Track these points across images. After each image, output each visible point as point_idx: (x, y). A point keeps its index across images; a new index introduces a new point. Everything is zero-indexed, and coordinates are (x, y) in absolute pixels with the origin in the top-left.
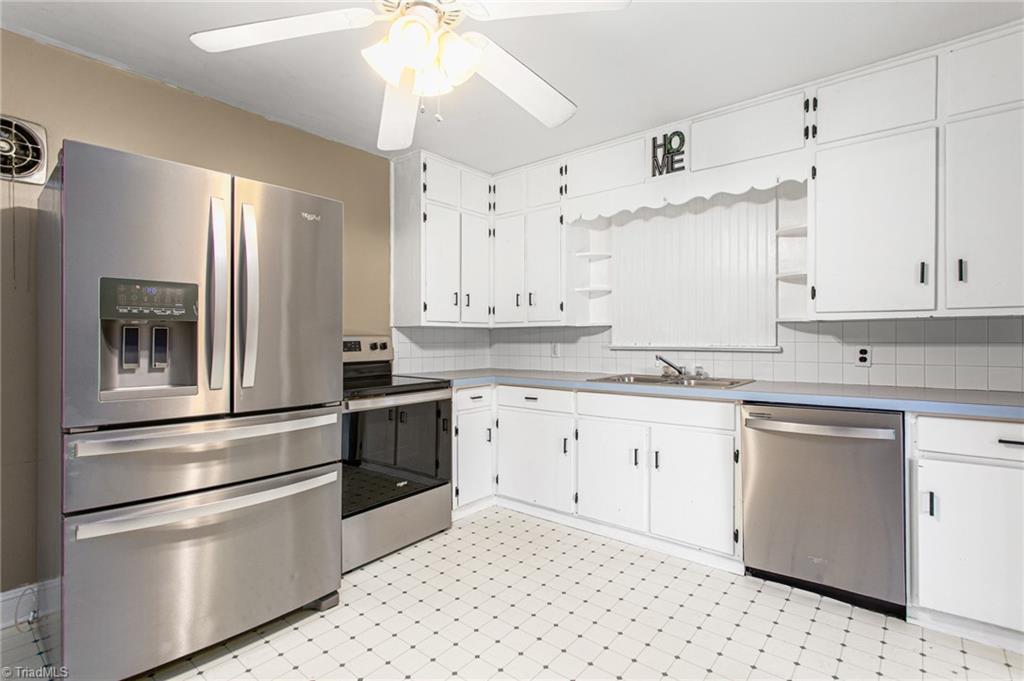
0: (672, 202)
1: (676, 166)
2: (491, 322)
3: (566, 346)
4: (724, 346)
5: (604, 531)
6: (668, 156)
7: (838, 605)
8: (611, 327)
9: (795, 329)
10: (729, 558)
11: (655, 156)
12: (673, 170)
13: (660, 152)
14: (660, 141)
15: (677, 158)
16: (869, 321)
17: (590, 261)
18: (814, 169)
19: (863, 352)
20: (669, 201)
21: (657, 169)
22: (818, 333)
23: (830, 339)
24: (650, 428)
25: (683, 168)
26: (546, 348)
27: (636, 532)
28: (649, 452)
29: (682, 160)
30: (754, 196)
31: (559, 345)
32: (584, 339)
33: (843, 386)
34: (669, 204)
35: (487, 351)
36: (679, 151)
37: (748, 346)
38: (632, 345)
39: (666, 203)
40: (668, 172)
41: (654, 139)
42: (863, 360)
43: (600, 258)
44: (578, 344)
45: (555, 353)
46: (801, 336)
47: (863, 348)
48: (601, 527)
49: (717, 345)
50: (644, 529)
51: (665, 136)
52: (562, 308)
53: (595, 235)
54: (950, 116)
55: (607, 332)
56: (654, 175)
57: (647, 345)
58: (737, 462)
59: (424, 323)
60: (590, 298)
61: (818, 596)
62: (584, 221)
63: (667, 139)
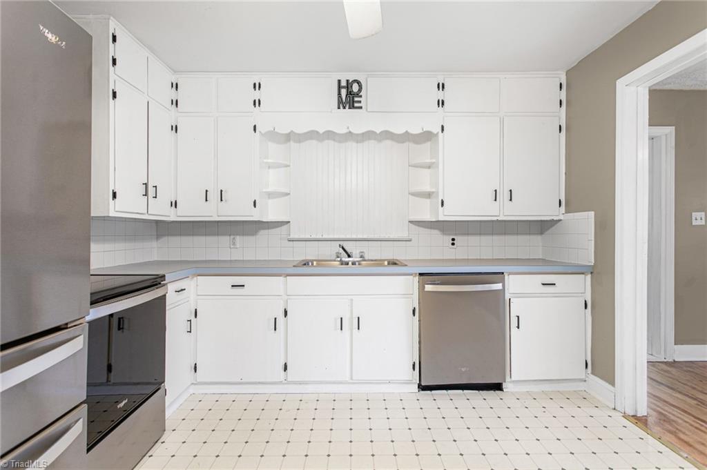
0: (352, 131)
1: (356, 105)
2: (172, 215)
3: (246, 238)
4: (377, 237)
5: (310, 388)
6: (349, 96)
7: (470, 393)
8: (289, 222)
9: (418, 226)
10: (409, 382)
11: (339, 94)
12: (354, 107)
13: (344, 92)
14: (344, 84)
15: (356, 99)
16: (468, 221)
17: (269, 167)
18: (443, 127)
19: (453, 240)
20: (351, 129)
21: (341, 104)
22: (431, 228)
23: (436, 232)
24: (352, 300)
25: (361, 108)
26: (225, 240)
27: (341, 383)
28: (351, 318)
29: (360, 102)
30: (406, 137)
31: (238, 238)
32: (262, 232)
33: (443, 260)
34: (350, 132)
35: (154, 244)
36: (358, 95)
37: (392, 236)
38: (308, 236)
39: (348, 131)
40: (350, 108)
41: (339, 81)
42: (453, 244)
43: (279, 166)
44: (257, 237)
45: (234, 244)
46: (422, 230)
47: (453, 237)
48: (307, 386)
49: (371, 236)
50: (348, 379)
51: (348, 81)
52: (255, 206)
53: (273, 147)
54: (506, 112)
55: (285, 227)
56: (339, 108)
57: (321, 237)
58: (414, 315)
59: (112, 214)
60: (269, 198)
61: (461, 391)
62: (277, 133)
63: (349, 85)
